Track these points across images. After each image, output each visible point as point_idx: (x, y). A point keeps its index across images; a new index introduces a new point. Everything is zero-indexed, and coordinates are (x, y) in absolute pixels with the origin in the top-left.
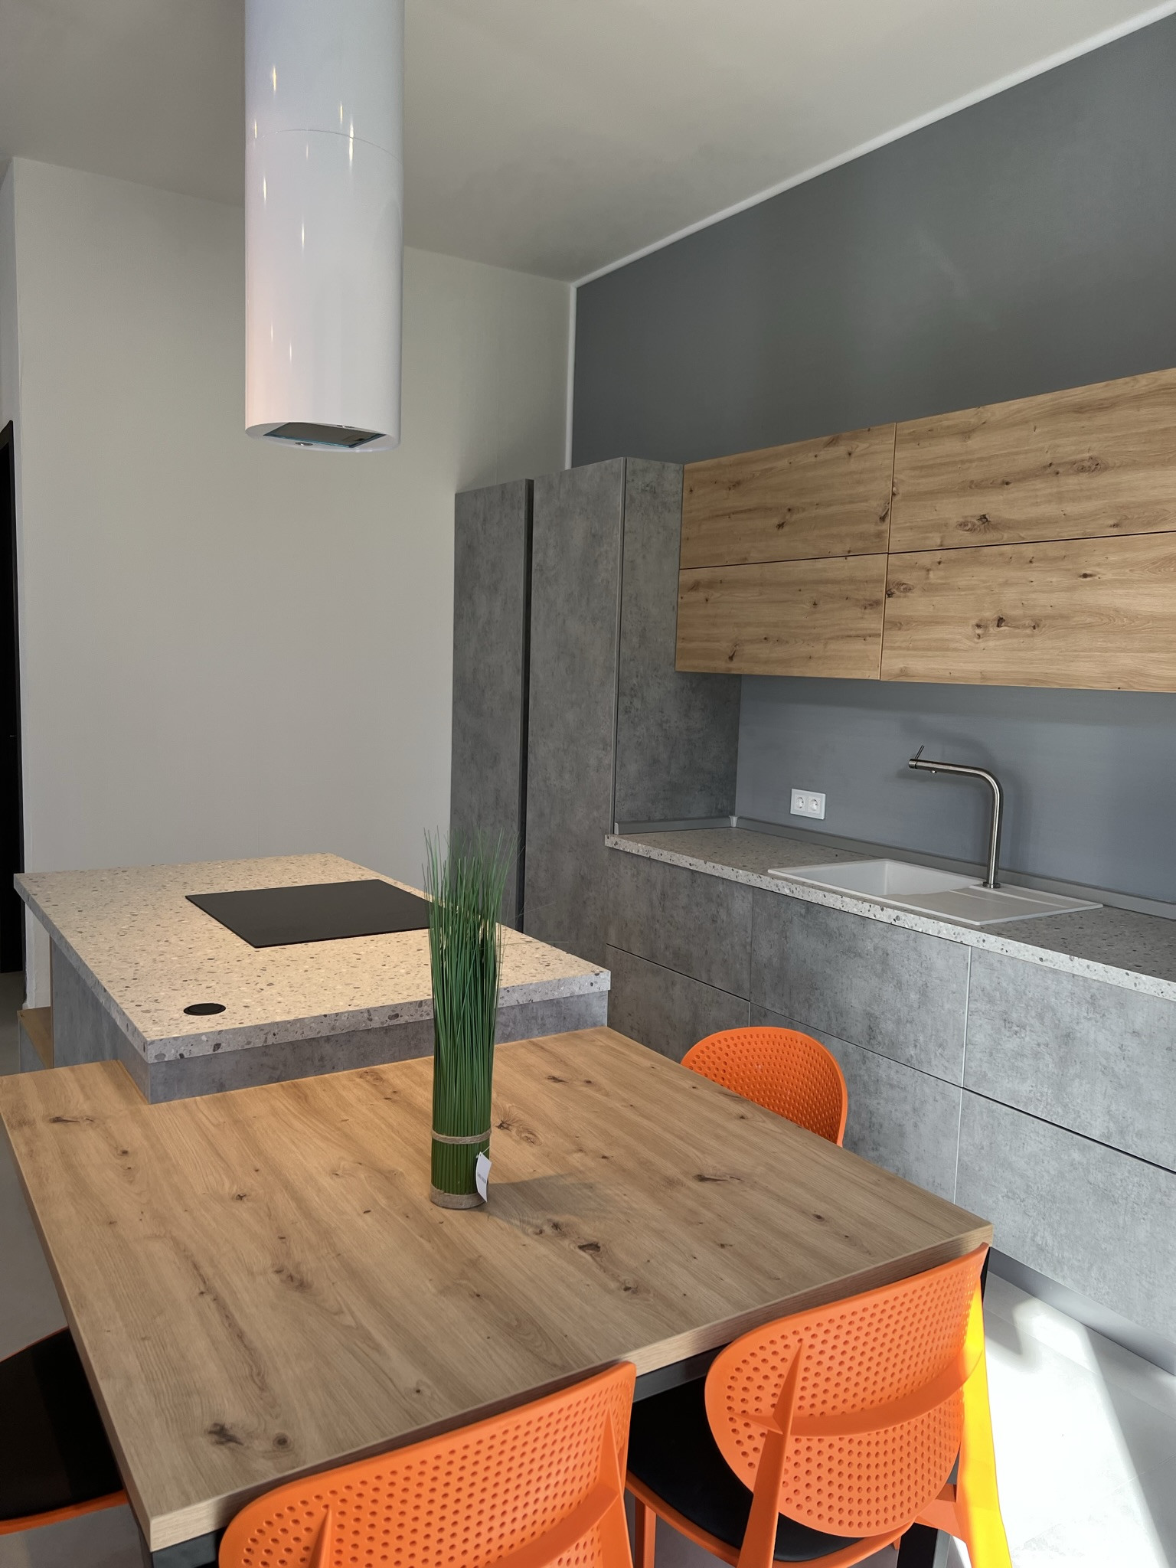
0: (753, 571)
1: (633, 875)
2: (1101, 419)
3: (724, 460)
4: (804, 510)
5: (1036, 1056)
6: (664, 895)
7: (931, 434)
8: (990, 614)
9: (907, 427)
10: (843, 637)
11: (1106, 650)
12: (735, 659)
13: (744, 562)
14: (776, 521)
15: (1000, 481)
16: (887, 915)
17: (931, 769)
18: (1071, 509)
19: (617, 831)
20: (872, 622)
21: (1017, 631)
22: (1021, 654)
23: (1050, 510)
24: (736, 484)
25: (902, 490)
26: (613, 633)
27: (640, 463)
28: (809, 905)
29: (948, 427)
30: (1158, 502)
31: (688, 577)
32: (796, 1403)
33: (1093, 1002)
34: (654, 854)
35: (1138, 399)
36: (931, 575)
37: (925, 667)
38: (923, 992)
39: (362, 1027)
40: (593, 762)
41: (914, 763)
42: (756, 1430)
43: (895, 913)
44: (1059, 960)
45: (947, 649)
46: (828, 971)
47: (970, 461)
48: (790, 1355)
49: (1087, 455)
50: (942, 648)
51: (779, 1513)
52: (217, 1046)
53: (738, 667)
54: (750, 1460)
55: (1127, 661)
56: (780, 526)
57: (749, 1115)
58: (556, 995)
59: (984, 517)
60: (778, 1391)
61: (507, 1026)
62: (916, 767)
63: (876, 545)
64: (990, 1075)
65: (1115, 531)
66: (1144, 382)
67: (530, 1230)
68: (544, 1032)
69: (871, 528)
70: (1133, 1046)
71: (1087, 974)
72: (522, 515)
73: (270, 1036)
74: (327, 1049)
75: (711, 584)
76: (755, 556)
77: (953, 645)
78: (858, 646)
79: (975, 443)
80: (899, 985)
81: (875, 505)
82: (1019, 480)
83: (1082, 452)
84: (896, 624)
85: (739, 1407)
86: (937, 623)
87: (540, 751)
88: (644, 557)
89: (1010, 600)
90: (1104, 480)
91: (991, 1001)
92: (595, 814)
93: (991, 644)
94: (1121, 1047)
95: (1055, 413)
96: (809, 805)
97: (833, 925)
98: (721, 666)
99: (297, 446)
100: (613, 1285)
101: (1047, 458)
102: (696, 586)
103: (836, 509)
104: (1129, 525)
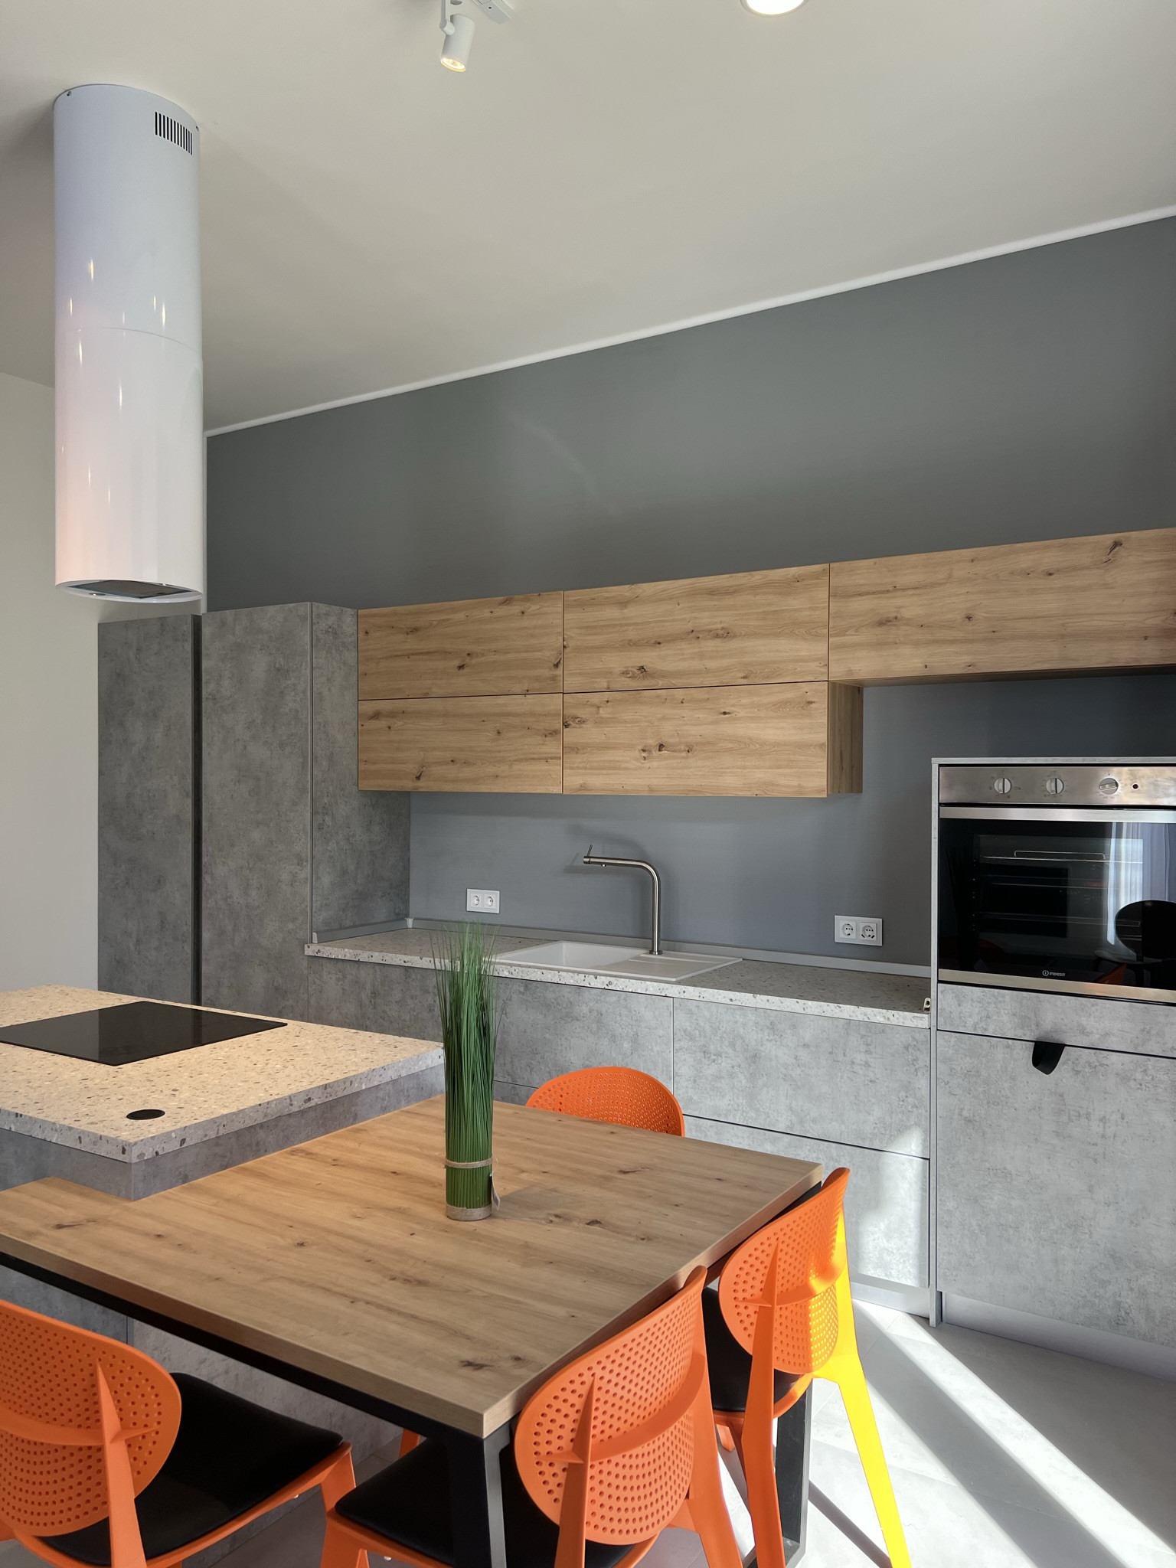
0: (438, 705)
1: (338, 980)
2: (728, 601)
3: (400, 609)
4: (483, 655)
5: (732, 1076)
6: (375, 994)
7: (593, 603)
8: (652, 742)
9: (573, 595)
10: (527, 760)
11: (745, 768)
12: (422, 779)
13: (426, 696)
14: (457, 663)
15: (653, 641)
16: (600, 982)
17: (601, 864)
18: (710, 664)
19: (315, 940)
20: (552, 747)
21: (675, 754)
22: (679, 771)
23: (695, 664)
24: (415, 630)
25: (571, 644)
26: (305, 758)
27: (323, 608)
28: (527, 983)
29: (607, 598)
30: (770, 662)
31: (368, 707)
32: (778, 1284)
33: (772, 1027)
34: (364, 956)
35: (755, 589)
36: (601, 710)
37: (599, 783)
38: (635, 1040)
39: (286, 1112)
40: (285, 876)
41: (587, 860)
42: (752, 1308)
43: (606, 980)
44: (746, 998)
45: (619, 768)
46: (547, 1036)
47: (627, 625)
48: (771, 1251)
49: (720, 626)
50: (614, 767)
52: (183, 1141)
53: (423, 785)
54: (748, 1332)
55: (761, 775)
56: (461, 667)
59: (642, 667)
60: (764, 1279)
62: (589, 862)
63: (551, 687)
64: (695, 1098)
65: (745, 681)
66: (758, 577)
69: (546, 673)
70: (803, 1054)
71: (767, 1006)
72: (188, 647)
73: (221, 1127)
75: (392, 715)
76: (436, 691)
77: (623, 765)
78: (541, 767)
79: (631, 611)
80: (613, 1038)
81: (550, 655)
82: (668, 641)
83: (715, 623)
84: (575, 749)
86: (610, 748)
87: (217, 871)
88: (329, 690)
89: (667, 731)
90: (735, 644)
91: (692, 1039)
92: (291, 926)
93: (655, 764)
94: (796, 1058)
95: (693, 593)
96: (483, 901)
97: (550, 996)
98: (408, 784)
101: (690, 626)
102: (376, 716)
103: (510, 656)
104: (753, 678)
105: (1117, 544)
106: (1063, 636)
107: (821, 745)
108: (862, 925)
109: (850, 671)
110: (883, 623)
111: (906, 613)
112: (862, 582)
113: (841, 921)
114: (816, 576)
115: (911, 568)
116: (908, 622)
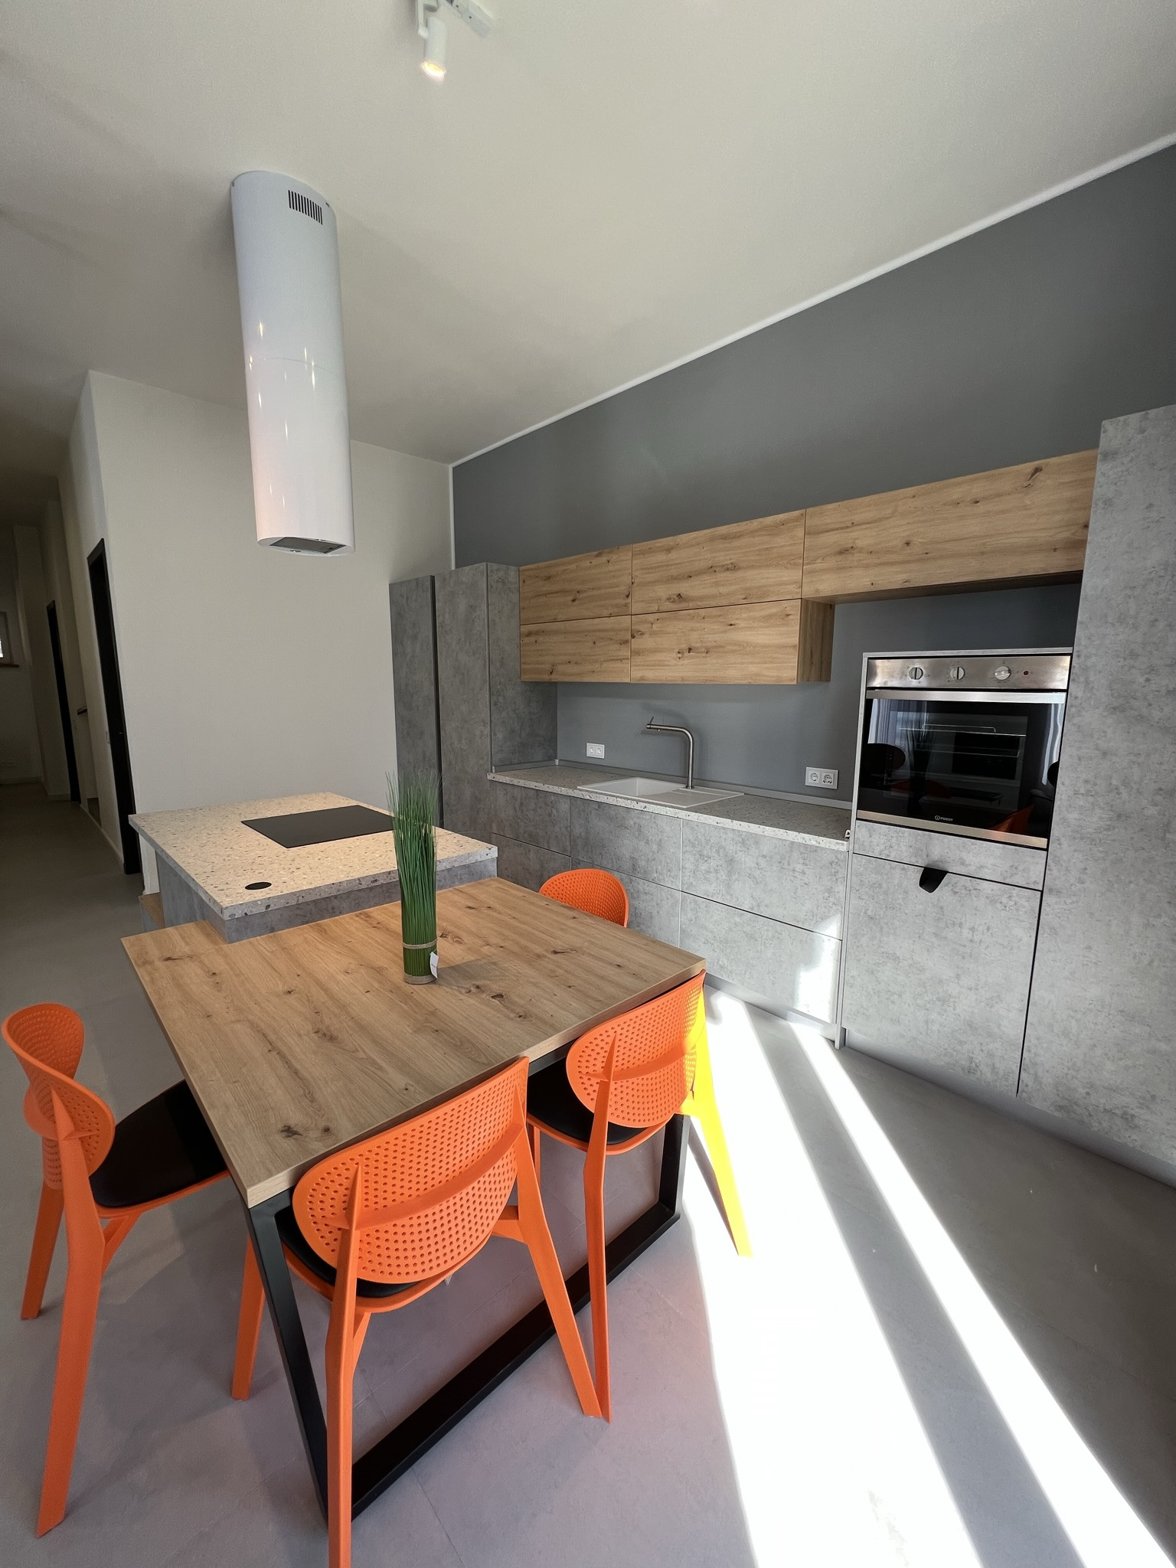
0: (561, 626)
1: (504, 794)
2: (736, 543)
3: (541, 564)
4: (586, 591)
5: (716, 871)
6: (522, 804)
7: (651, 551)
8: (684, 646)
9: (638, 547)
10: (610, 660)
11: (743, 663)
12: (553, 674)
13: (555, 621)
14: (571, 598)
15: (686, 576)
16: (639, 806)
17: (658, 729)
18: (723, 590)
19: (494, 771)
20: (625, 652)
21: (699, 655)
22: (701, 667)
23: (712, 590)
24: (549, 578)
25: (637, 581)
26: (485, 661)
27: (495, 566)
28: (600, 804)
29: (659, 547)
30: (764, 586)
31: (525, 629)
32: (614, 1064)
33: (743, 842)
34: (516, 782)
35: (752, 533)
36: (654, 626)
37: (652, 675)
38: (660, 843)
39: (356, 888)
40: (478, 733)
41: (649, 726)
42: (594, 1081)
43: (644, 805)
44: (726, 822)
45: (664, 665)
46: (611, 837)
47: (672, 565)
48: (610, 1040)
49: (729, 562)
50: (661, 664)
51: (609, 1123)
52: (268, 906)
53: (555, 678)
54: (591, 1097)
55: (753, 669)
56: (574, 601)
57: (576, 916)
58: (468, 862)
59: (680, 595)
60: (605, 1060)
61: (440, 881)
62: (650, 728)
63: (624, 611)
64: (694, 883)
65: (745, 601)
66: (755, 524)
67: (463, 991)
68: (461, 881)
69: (622, 601)
70: (763, 863)
71: (740, 828)
72: (429, 595)
73: (300, 898)
74: (336, 903)
75: (538, 633)
76: (560, 617)
77: (666, 663)
78: (618, 665)
79: (673, 555)
80: (647, 842)
81: (623, 589)
82: (696, 575)
83: (727, 560)
84: (637, 653)
85: (584, 1071)
86: (658, 651)
87: (447, 728)
88: (500, 618)
89: (694, 639)
90: (739, 574)
91: (694, 846)
92: (481, 762)
93: (686, 662)
94: (757, 864)
95: (712, 539)
96: (596, 751)
97: (613, 813)
98: (546, 677)
99: (292, 553)
100: (512, 1015)
101: (710, 563)
102: (529, 634)
103: (603, 591)
104: (751, 598)
105: (1037, 470)
107: (795, 646)
108: (824, 774)
109: (817, 591)
110: (843, 551)
111: (859, 543)
112: (829, 521)
113: (810, 771)
114: (797, 520)
115: (864, 508)
116: (861, 550)
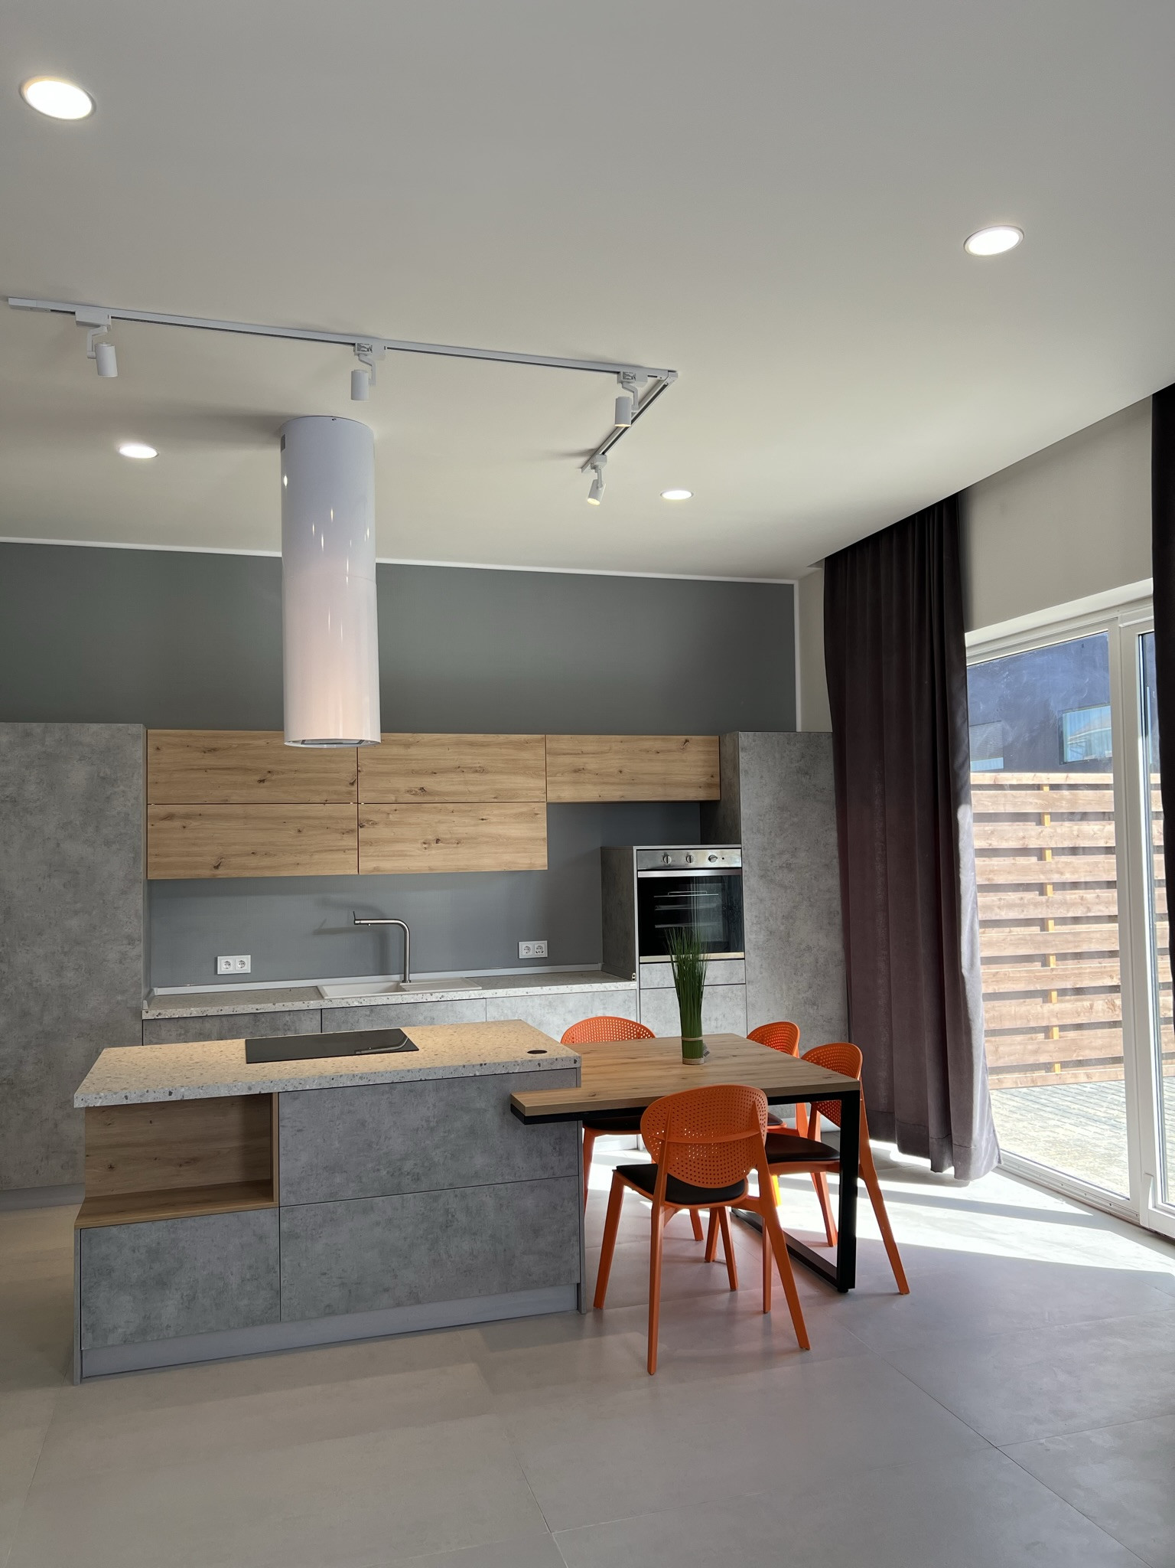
0: (236, 809)
2: (483, 750)
4: (283, 773)
8: (431, 837)
10: (326, 851)
11: (496, 853)
12: (221, 868)
13: (224, 803)
14: (258, 778)
15: (430, 771)
17: (368, 924)
18: (471, 788)
19: (147, 1007)
20: (350, 841)
21: (448, 845)
22: (451, 856)
23: (461, 788)
24: (213, 750)
25: (364, 769)
30: (514, 790)
33: (550, 1005)
35: (500, 745)
36: (391, 816)
37: (389, 865)
40: (112, 956)
41: (356, 922)
45: (406, 855)
47: (411, 760)
49: (479, 765)
50: (402, 855)
53: (222, 873)
55: (507, 858)
56: (261, 781)
59: (423, 788)
62: (358, 924)
63: (347, 798)
65: (496, 800)
66: (502, 737)
69: (344, 789)
75: (188, 816)
76: (235, 798)
77: (408, 853)
78: (341, 856)
79: (414, 751)
81: (346, 776)
82: (442, 772)
83: (475, 763)
84: (370, 843)
86: (398, 842)
89: (442, 830)
90: (488, 777)
93: (433, 852)
95: (458, 744)
98: (209, 873)
101: (457, 764)
102: (170, 817)
103: (309, 775)
104: (502, 798)
105: (687, 741)
106: (665, 784)
107: (543, 839)
108: (536, 946)
109: (559, 797)
110: (577, 771)
111: (588, 767)
112: (564, 747)
113: (523, 945)
114: (538, 741)
115: (590, 743)
116: (590, 772)
